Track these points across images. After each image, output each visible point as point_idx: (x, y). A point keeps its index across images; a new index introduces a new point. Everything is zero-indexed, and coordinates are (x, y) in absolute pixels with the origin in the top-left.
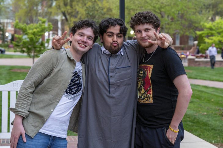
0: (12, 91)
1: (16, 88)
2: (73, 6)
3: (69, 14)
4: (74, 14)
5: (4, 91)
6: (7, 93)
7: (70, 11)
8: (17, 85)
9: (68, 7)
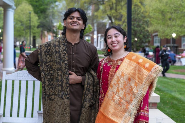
0: (16, 80)
1: (20, 77)
2: (118, 10)
3: (114, 17)
4: (118, 17)
5: (9, 80)
6: (12, 81)
7: (114, 14)
8: (21, 75)
9: (113, 11)
